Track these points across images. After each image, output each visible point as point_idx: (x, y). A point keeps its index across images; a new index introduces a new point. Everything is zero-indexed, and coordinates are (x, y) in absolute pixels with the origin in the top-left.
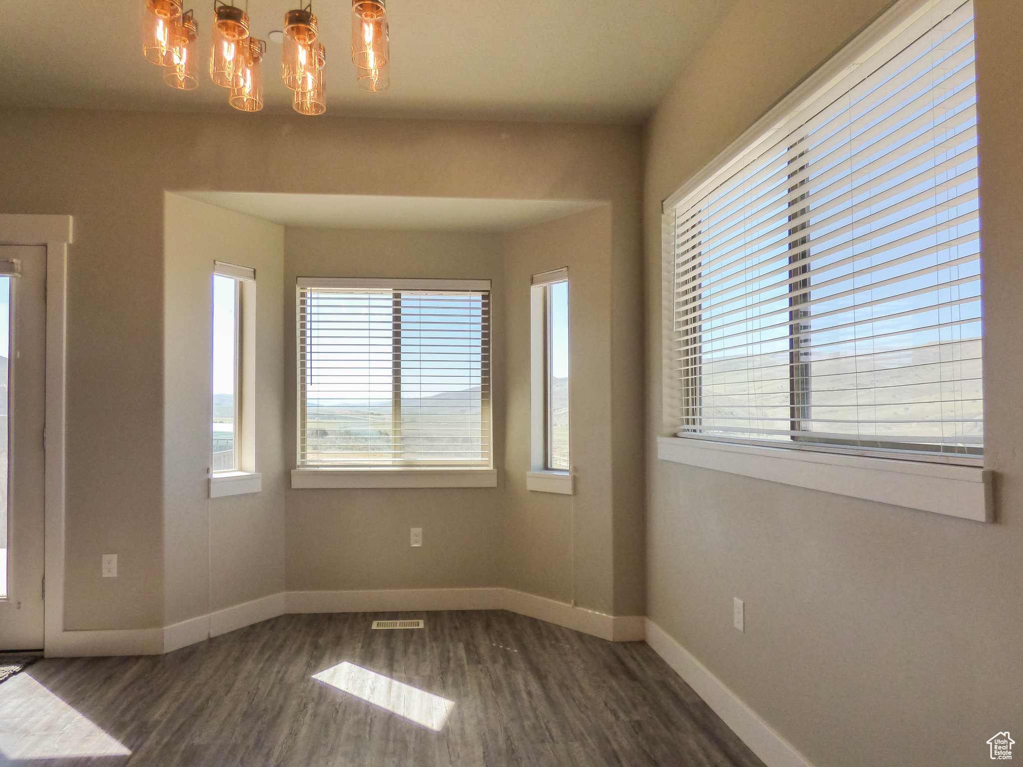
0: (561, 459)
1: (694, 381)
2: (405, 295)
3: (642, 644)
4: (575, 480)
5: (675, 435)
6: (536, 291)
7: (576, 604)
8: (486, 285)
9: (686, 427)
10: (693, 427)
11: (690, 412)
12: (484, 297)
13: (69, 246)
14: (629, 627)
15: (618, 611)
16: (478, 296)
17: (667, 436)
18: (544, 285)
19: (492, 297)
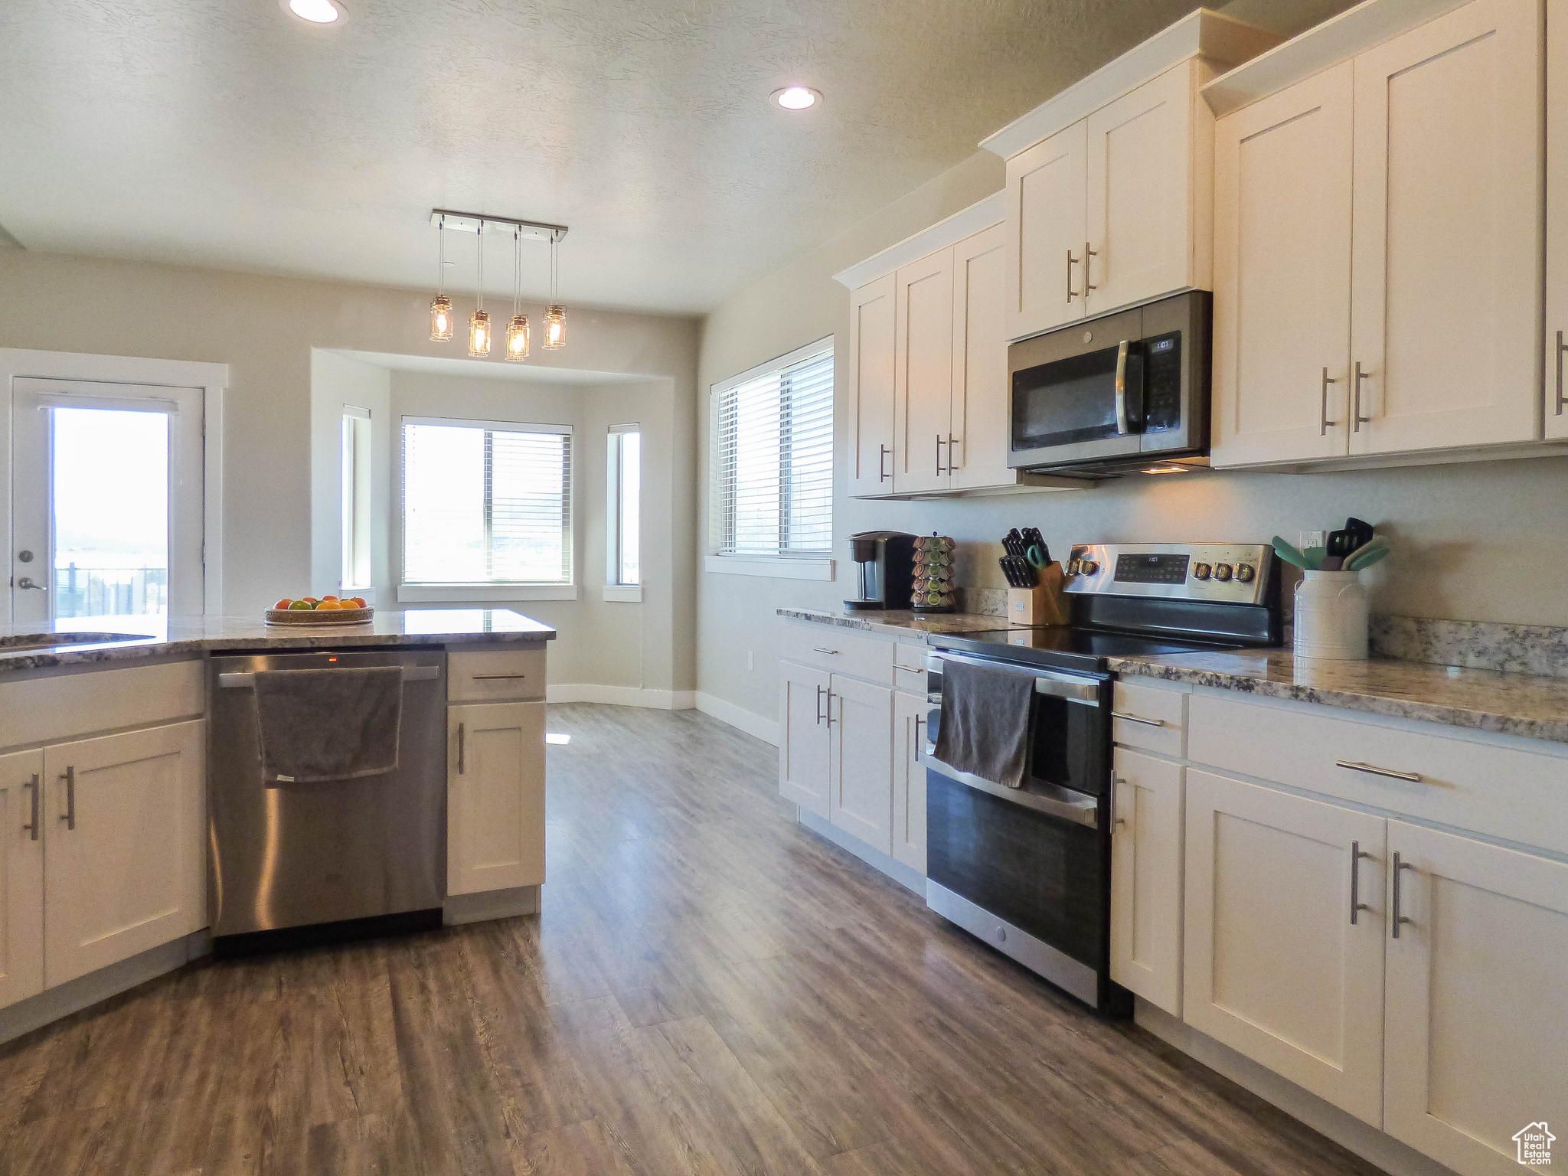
0: (631, 574)
2: (495, 434)
3: (694, 710)
4: (643, 590)
5: (718, 555)
6: (612, 439)
7: (643, 686)
8: (568, 430)
9: (725, 548)
10: (728, 548)
12: (565, 440)
13: (225, 389)
14: (684, 698)
15: (677, 686)
16: (559, 438)
17: (711, 555)
18: (618, 434)
19: (572, 440)
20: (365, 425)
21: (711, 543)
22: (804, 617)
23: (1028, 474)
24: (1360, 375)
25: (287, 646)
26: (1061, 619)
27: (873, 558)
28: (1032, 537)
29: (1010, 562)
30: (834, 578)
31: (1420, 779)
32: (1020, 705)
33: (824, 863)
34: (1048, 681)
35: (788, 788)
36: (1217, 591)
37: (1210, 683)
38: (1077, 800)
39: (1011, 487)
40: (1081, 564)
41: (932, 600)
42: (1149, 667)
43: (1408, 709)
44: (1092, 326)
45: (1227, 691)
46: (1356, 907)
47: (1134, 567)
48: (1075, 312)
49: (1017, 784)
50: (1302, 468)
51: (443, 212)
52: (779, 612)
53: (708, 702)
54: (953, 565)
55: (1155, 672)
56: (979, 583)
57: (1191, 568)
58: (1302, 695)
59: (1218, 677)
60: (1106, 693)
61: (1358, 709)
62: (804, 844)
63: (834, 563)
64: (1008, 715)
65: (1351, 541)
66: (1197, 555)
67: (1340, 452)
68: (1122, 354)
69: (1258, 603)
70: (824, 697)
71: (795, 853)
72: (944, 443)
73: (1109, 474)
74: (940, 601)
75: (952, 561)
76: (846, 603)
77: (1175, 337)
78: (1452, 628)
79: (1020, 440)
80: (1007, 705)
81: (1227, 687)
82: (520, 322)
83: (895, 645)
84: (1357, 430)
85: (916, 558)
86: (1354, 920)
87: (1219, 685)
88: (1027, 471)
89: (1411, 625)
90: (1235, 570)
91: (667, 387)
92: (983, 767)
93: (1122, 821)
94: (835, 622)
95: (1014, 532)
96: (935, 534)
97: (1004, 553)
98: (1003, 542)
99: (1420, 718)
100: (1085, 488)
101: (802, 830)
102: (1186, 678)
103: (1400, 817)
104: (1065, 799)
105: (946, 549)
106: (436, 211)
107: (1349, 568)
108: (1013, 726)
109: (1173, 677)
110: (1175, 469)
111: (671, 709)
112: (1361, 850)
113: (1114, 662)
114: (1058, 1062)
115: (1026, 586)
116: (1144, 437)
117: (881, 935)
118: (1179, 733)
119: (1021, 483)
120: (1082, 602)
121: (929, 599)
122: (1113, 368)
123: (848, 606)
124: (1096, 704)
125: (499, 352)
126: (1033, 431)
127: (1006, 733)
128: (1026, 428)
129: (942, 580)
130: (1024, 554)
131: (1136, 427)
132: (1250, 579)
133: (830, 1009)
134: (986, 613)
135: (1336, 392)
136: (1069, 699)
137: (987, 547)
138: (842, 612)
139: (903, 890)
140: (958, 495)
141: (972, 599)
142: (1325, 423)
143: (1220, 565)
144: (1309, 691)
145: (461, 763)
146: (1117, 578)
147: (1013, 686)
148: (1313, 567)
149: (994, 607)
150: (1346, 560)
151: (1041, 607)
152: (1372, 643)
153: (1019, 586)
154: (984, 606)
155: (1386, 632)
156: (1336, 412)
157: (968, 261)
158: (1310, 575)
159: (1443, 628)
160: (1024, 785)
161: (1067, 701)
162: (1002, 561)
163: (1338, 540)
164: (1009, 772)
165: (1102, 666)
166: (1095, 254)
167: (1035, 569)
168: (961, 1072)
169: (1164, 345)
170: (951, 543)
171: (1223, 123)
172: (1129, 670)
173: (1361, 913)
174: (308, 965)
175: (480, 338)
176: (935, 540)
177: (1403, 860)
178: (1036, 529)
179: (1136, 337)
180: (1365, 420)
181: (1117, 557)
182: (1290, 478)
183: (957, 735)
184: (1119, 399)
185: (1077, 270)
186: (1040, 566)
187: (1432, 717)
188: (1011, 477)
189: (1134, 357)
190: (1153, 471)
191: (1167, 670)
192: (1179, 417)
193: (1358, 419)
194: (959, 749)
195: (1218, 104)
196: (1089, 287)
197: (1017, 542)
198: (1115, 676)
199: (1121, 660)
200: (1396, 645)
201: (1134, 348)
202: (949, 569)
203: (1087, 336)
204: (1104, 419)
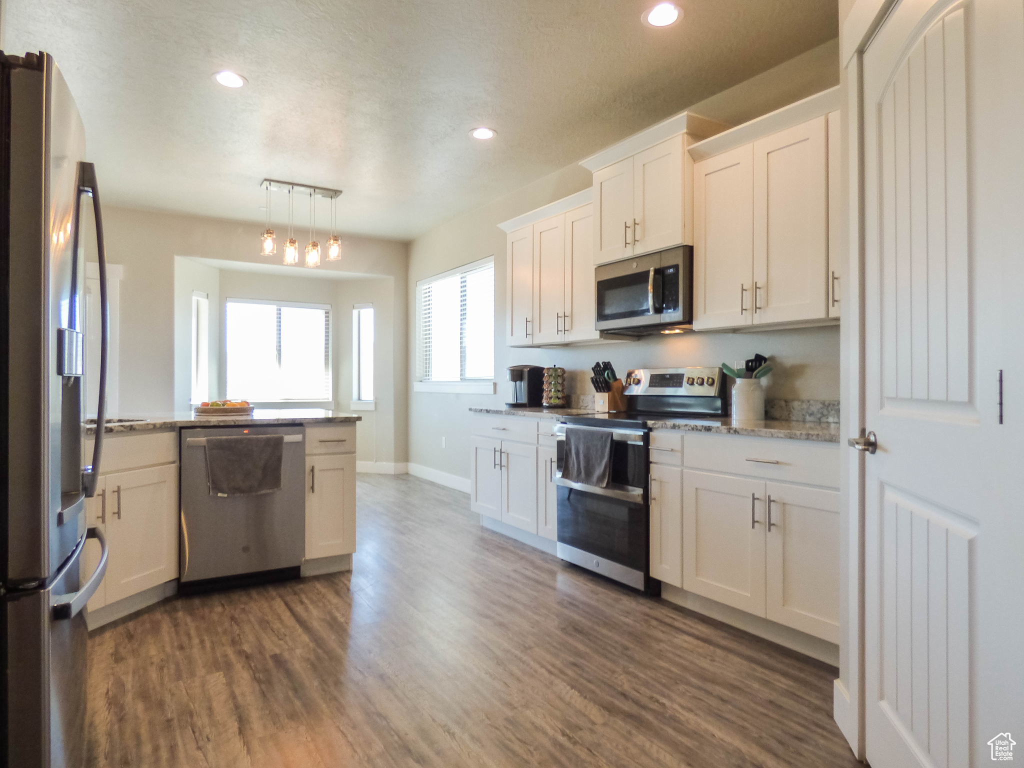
0: (368, 394)
1: (429, 359)
2: (283, 309)
3: (407, 474)
4: (376, 404)
5: (421, 381)
6: (355, 312)
7: (376, 461)
8: (329, 307)
9: (425, 378)
10: (427, 377)
11: (427, 372)
12: (326, 313)
14: (401, 467)
15: (397, 460)
16: (322, 312)
17: (417, 381)
18: (359, 310)
19: (331, 313)
20: (204, 304)
21: (417, 375)
22: (485, 411)
23: (606, 334)
24: (756, 288)
25: (222, 424)
26: (623, 408)
27: (521, 379)
28: (607, 366)
29: (596, 379)
30: (495, 392)
31: (777, 463)
32: (606, 446)
33: (500, 543)
34: (619, 433)
35: (476, 506)
36: (698, 390)
37: (693, 429)
38: (633, 491)
39: (595, 340)
40: (632, 380)
41: (554, 401)
42: (666, 424)
43: (773, 433)
44: (637, 259)
45: (699, 432)
46: (754, 522)
47: (658, 380)
48: (628, 253)
49: (604, 485)
50: (735, 330)
51: (270, 181)
52: (470, 409)
53: (416, 469)
54: (564, 383)
55: (669, 426)
56: (579, 392)
57: (685, 380)
58: (732, 431)
59: (696, 426)
60: (646, 438)
61: (755, 436)
62: (486, 535)
63: (495, 384)
64: (599, 453)
65: (756, 364)
66: (688, 372)
67: (749, 323)
68: (652, 274)
69: (716, 395)
70: (498, 454)
71: (482, 539)
72: (561, 317)
73: (645, 333)
74: (557, 402)
75: (564, 380)
76: (506, 404)
77: (676, 267)
78: (800, 403)
79: (601, 316)
80: (599, 447)
81: (700, 430)
82: (315, 245)
83: (538, 423)
84: (756, 313)
85: (545, 380)
86: (753, 527)
87: (697, 430)
88: (605, 332)
89: (783, 403)
90: (705, 380)
91: (390, 282)
92: (587, 479)
93: (655, 499)
94: (504, 413)
95: (598, 364)
96: (555, 366)
97: (593, 375)
98: (592, 369)
99: (778, 437)
100: (634, 341)
101: (484, 529)
102: (683, 428)
103: (771, 480)
104: (627, 491)
105: (560, 374)
106: (266, 180)
107: (755, 377)
108: (602, 458)
109: (677, 428)
110: (677, 331)
111: (393, 473)
112: (756, 497)
113: (650, 423)
114: (628, 613)
115: (604, 392)
116: (662, 315)
117: (535, 571)
118: (679, 454)
119: (602, 338)
120: (633, 399)
121: (552, 401)
122: (648, 281)
123: (508, 406)
124: (642, 443)
125: (302, 262)
126: (608, 311)
127: (599, 461)
128: (604, 310)
129: (559, 391)
130: (603, 375)
131: (658, 310)
132: (712, 384)
133: (515, 600)
134: (582, 407)
135: (748, 296)
136: (629, 442)
137: (583, 373)
138: (505, 408)
139: (543, 552)
140: (566, 345)
141: (575, 401)
142: (742, 310)
143: (698, 378)
144: (734, 429)
145: (313, 488)
146: (650, 386)
147: (602, 437)
148: (739, 377)
149: (587, 405)
150: (754, 373)
151: (612, 403)
152: (766, 413)
153: (601, 391)
154: (581, 404)
155: (773, 407)
156: (748, 304)
157: (573, 222)
158: (738, 381)
159: (796, 404)
160: (607, 487)
161: (628, 444)
162: (592, 379)
163: (750, 364)
164: (600, 479)
165: (644, 426)
166: (638, 224)
167: (609, 382)
168: (581, 619)
169: (671, 271)
170: (563, 370)
171: (696, 165)
172: (657, 426)
173: (756, 524)
174: (235, 596)
175: (291, 253)
176: (555, 369)
177: (772, 499)
178: (609, 362)
179: (658, 267)
180: (759, 308)
181: (650, 375)
182: (731, 335)
183: (574, 465)
184: (650, 295)
185: (629, 231)
186: (611, 381)
187: (782, 436)
188: (597, 335)
189: (657, 276)
190: (667, 332)
191: (674, 425)
192: (678, 306)
193: (756, 308)
194: (574, 471)
195: (695, 157)
196: (635, 241)
197: (600, 369)
198: (650, 429)
199: (653, 422)
200: (776, 413)
201: (657, 271)
202: (562, 384)
203: (635, 265)
204: (643, 306)
